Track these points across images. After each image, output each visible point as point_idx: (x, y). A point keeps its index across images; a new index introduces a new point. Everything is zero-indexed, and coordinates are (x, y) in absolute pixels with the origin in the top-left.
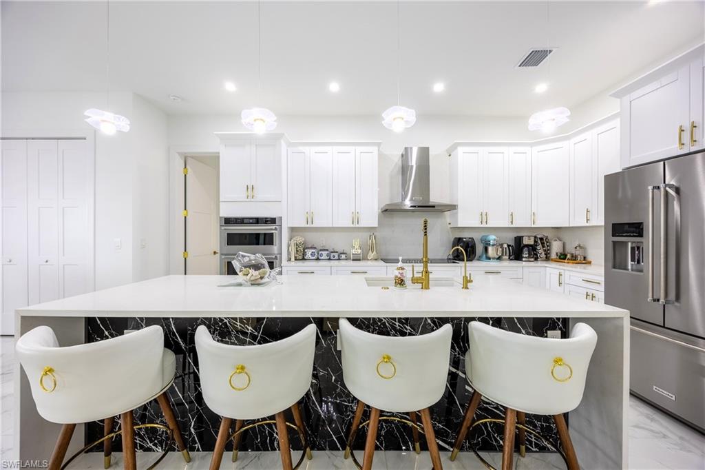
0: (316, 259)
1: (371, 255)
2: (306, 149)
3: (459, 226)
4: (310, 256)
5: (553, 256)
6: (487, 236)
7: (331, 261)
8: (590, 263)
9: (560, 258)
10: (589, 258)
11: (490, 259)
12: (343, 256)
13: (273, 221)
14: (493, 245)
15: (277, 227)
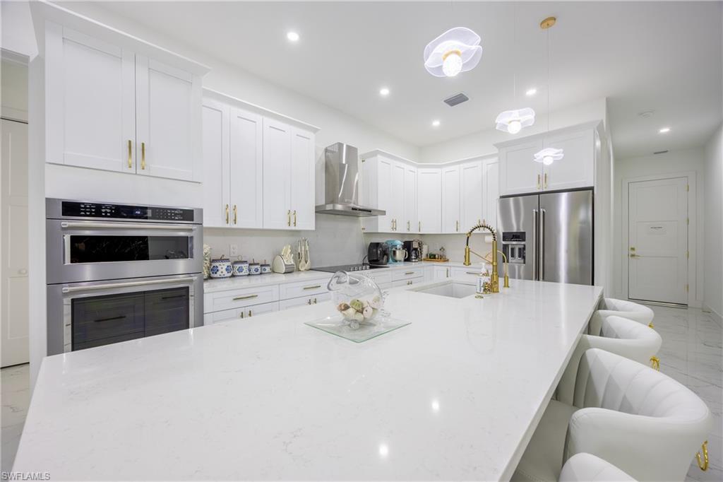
0: (230, 277)
1: (303, 266)
2: (225, 107)
3: (379, 231)
4: (225, 272)
5: (424, 256)
6: (394, 241)
7: (252, 277)
8: (448, 260)
9: (430, 258)
10: (447, 257)
11: (396, 261)
12: (268, 269)
13: (187, 215)
14: (399, 249)
15: (194, 227)
